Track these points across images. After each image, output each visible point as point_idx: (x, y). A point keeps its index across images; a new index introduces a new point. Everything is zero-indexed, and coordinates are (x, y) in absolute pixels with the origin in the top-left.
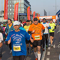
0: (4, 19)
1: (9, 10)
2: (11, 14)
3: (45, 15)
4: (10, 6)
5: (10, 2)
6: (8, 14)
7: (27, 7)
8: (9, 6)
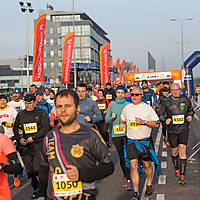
0: (34, 81)
1: (49, 55)
2: (52, 64)
3: (150, 68)
4: (52, 41)
5: (51, 32)
6: (45, 64)
7: (100, 45)
8: (48, 43)
